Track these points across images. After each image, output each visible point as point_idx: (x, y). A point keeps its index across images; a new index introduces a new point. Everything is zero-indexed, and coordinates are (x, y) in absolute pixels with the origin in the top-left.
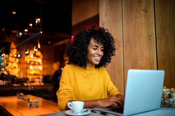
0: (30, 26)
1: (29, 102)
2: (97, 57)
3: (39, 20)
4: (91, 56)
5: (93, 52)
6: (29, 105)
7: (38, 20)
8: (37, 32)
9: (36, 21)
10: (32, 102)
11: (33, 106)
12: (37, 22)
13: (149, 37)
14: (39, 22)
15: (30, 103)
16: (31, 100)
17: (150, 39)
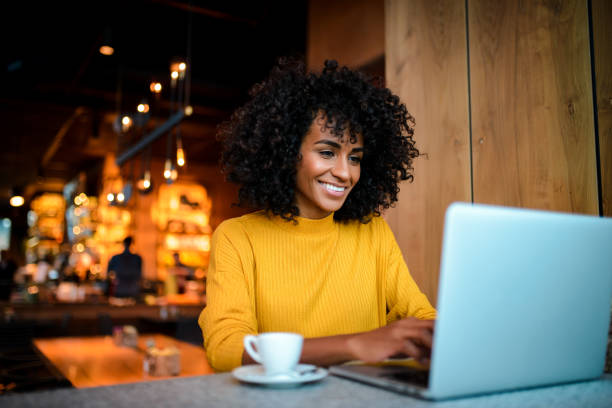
0: (154, 93)
1: (148, 356)
2: (330, 184)
3: (182, 66)
4: (310, 180)
5: (318, 163)
6: (146, 366)
7: (179, 70)
8: (175, 112)
9: (170, 73)
10: (156, 358)
11: (161, 370)
12: (175, 75)
13: (570, 106)
14: (182, 75)
15: (153, 362)
16: (154, 351)
17: (571, 113)
